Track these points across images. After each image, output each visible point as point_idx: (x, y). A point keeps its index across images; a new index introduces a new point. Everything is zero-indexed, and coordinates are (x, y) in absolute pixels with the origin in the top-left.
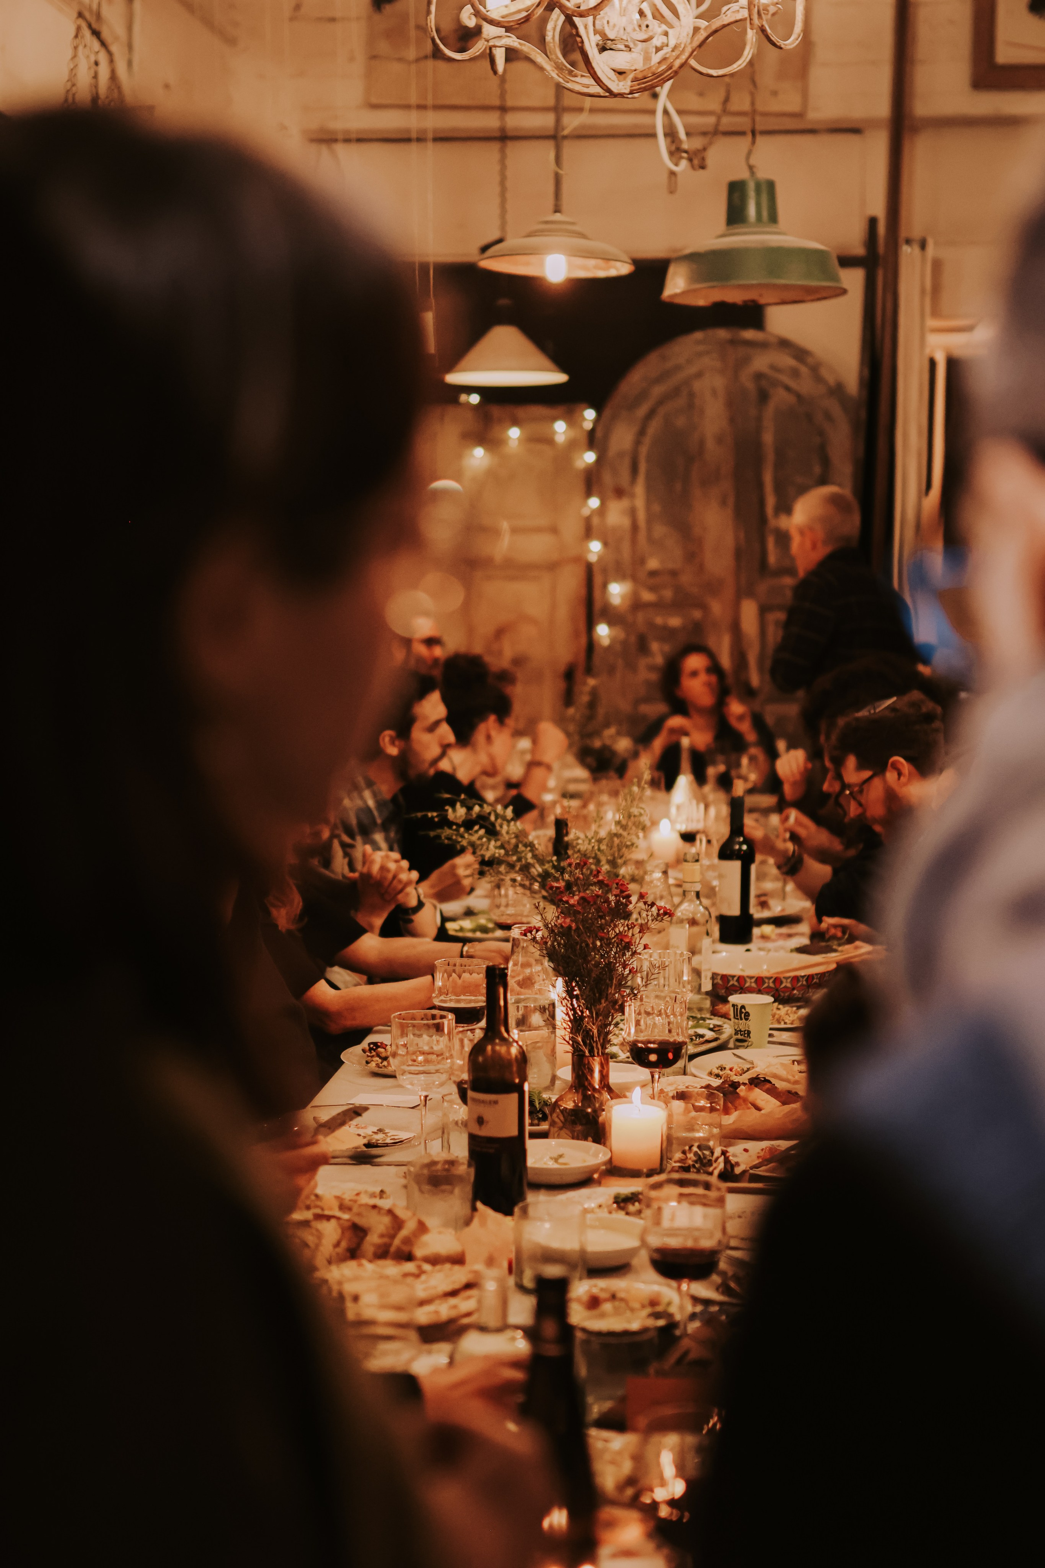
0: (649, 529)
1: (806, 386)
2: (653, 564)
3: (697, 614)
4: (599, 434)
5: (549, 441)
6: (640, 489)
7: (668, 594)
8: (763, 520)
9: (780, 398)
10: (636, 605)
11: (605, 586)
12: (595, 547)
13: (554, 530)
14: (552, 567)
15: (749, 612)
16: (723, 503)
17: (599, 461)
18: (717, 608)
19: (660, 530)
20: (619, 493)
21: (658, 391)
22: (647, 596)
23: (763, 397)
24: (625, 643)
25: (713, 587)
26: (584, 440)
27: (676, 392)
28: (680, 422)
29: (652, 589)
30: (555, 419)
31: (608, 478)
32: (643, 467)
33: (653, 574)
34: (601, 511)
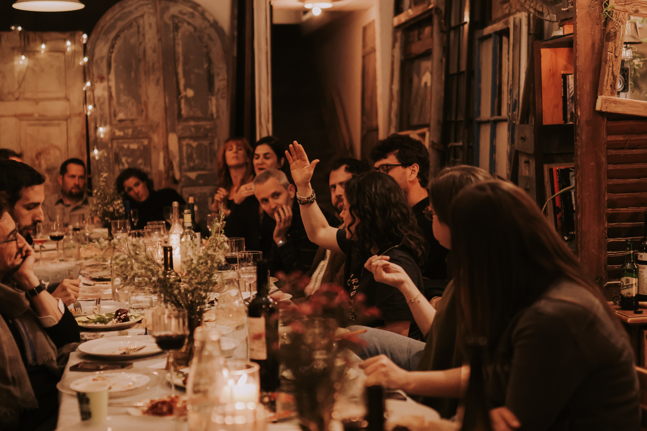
0: (118, 98)
1: (198, 22)
2: (121, 116)
3: (146, 142)
4: (89, 47)
5: (63, 51)
6: (112, 76)
7: (130, 131)
8: (179, 93)
9: (185, 28)
10: (113, 138)
11: (96, 128)
12: (90, 107)
13: (67, 99)
14: (67, 119)
15: (173, 140)
16: (157, 83)
17: (89, 61)
18: (156, 138)
19: (124, 98)
20: (102, 79)
21: (120, 24)
22: (118, 133)
23: (177, 28)
24: (107, 158)
25: (153, 128)
26: (81, 49)
27: (130, 25)
28: (133, 41)
29: (120, 129)
30: (65, 40)
31: (95, 71)
32: (113, 65)
33: (121, 121)
34: (92, 88)
